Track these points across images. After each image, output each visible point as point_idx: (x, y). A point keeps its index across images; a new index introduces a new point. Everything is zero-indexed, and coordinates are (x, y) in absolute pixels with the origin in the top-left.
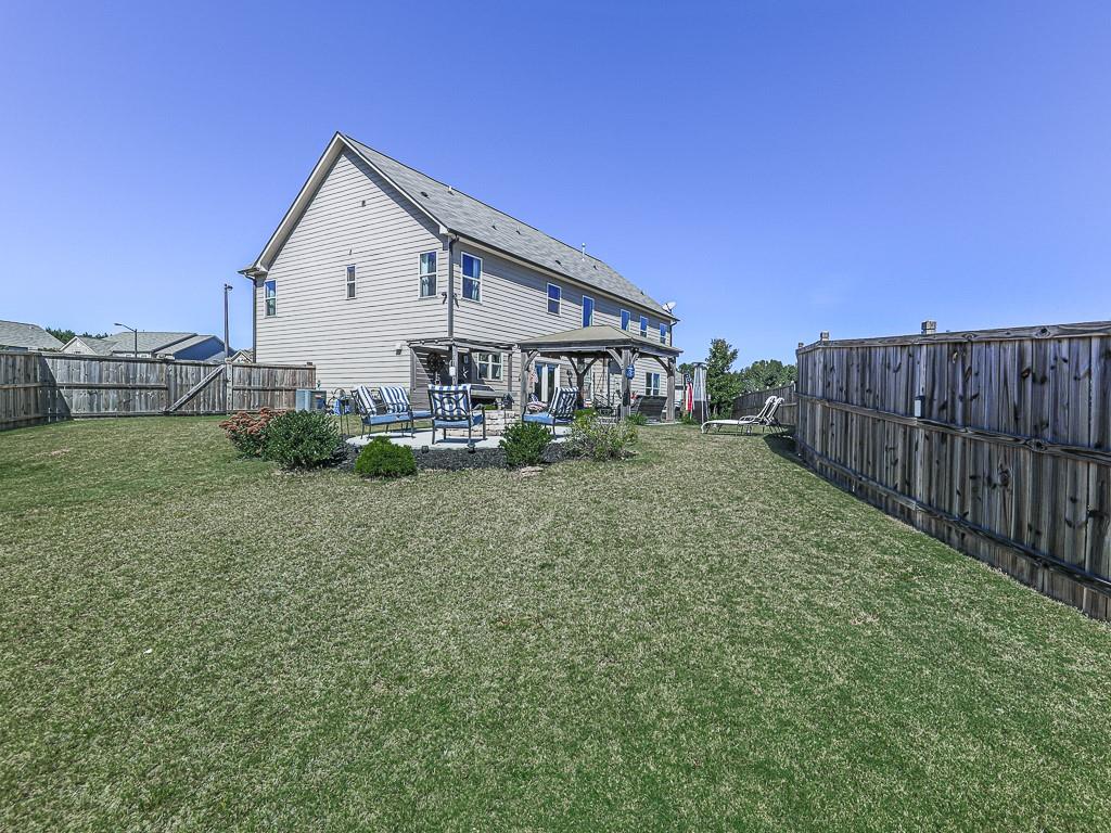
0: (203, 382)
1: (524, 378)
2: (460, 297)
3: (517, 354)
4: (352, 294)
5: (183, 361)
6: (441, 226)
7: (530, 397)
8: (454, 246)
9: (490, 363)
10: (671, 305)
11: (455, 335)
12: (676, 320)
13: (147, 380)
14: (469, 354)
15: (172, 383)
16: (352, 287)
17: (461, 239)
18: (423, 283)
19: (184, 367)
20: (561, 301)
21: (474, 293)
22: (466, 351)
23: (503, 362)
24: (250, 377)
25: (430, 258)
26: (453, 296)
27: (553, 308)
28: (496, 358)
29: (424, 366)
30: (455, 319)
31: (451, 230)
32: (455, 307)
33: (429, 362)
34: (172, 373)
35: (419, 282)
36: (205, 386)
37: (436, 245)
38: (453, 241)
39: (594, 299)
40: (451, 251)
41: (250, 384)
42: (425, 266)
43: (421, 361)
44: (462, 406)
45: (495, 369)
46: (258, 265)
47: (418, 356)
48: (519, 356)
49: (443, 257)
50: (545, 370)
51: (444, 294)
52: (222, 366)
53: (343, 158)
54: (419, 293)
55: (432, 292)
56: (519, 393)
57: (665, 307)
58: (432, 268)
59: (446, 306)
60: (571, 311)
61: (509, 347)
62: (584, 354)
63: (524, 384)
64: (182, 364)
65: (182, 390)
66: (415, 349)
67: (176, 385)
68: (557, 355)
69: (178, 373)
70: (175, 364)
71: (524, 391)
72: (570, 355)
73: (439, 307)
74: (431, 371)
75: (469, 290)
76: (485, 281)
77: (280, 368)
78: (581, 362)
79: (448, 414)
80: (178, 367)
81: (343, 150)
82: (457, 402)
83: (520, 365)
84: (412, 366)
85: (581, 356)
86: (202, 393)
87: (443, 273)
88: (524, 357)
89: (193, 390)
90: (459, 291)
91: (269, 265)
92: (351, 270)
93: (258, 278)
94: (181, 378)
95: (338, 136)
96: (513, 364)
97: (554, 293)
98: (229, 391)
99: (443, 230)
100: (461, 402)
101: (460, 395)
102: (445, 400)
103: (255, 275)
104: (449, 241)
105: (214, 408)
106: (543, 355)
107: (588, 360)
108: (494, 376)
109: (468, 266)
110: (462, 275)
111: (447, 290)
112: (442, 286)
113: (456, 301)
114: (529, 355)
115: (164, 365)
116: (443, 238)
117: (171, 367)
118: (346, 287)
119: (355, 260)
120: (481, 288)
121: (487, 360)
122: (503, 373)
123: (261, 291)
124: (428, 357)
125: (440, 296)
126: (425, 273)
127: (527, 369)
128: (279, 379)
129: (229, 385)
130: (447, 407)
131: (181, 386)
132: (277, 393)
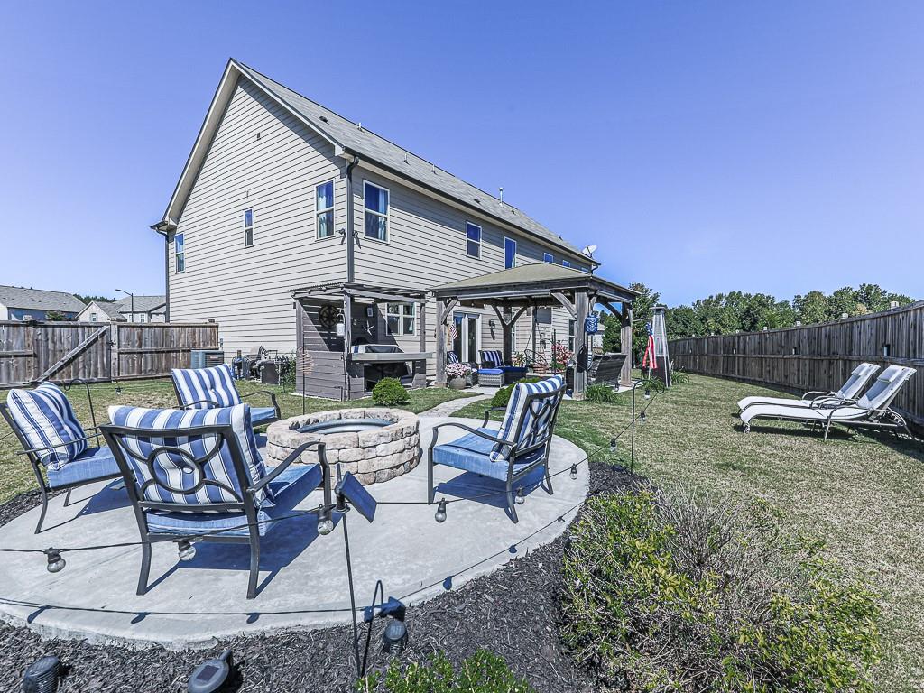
0: (81, 345)
1: (440, 331)
2: (362, 236)
3: (432, 303)
4: (250, 242)
5: (55, 323)
6: (337, 146)
7: (448, 357)
8: (353, 171)
9: (401, 315)
10: (592, 249)
11: (356, 282)
12: (597, 264)
13: (9, 346)
14: (374, 306)
15: (42, 348)
16: (249, 233)
17: (362, 163)
18: (320, 222)
19: (57, 330)
20: (481, 242)
21: (381, 231)
22: (370, 301)
23: (416, 314)
24: (140, 338)
25: (327, 190)
26: (353, 234)
27: (473, 250)
28: (408, 309)
29: (314, 322)
30: (356, 262)
31: (348, 150)
32: (356, 248)
33: (321, 317)
34: (41, 337)
35: (315, 221)
36: (83, 350)
37: (332, 172)
38: (352, 164)
39: (516, 240)
40: (350, 178)
41: (140, 346)
42: (323, 201)
43: (310, 316)
44: (221, 475)
45: (408, 322)
46: (167, 219)
47: (306, 309)
48: (435, 305)
49: (341, 187)
50: (465, 322)
51: (342, 232)
52: (106, 327)
53: (240, 89)
54: (315, 233)
55: (330, 231)
56: (434, 355)
57: (586, 251)
58: (330, 203)
59: (345, 246)
60: (492, 253)
61: (422, 295)
62: (509, 301)
63: (441, 342)
64: (54, 326)
65: (55, 355)
66: (302, 300)
67: (47, 350)
68: (479, 303)
69: (50, 336)
70: (46, 326)
71: (441, 350)
72: (495, 302)
73: (336, 249)
74: (324, 328)
75: (374, 228)
76: (394, 217)
77: (176, 327)
78: (508, 311)
79: (179, 498)
80: (50, 330)
81: (240, 80)
82: (202, 464)
83: (435, 316)
84: (299, 323)
85: (507, 303)
86: (80, 359)
87: (340, 206)
88: (440, 308)
89: (68, 356)
90: (360, 227)
91: (178, 219)
92: (249, 215)
93: (170, 233)
94: (54, 342)
95: (232, 63)
96: (427, 316)
97: (473, 233)
98: (115, 355)
99: (339, 151)
100: (216, 462)
101: (210, 442)
102: (163, 459)
103: (168, 231)
104: (347, 164)
105: (96, 374)
106: (464, 303)
107: (515, 310)
108: (407, 331)
109: (372, 197)
110: (364, 209)
111: (345, 226)
112: (340, 223)
113: (358, 239)
114: (446, 305)
115: (31, 328)
116: (338, 161)
117: (40, 330)
118: (244, 235)
119: (251, 202)
120: (388, 225)
121: (397, 312)
122: (416, 326)
123: (172, 246)
124: (319, 310)
125: (338, 235)
126: (323, 208)
127: (445, 323)
128: (175, 339)
129: (115, 347)
130: (174, 478)
131: (54, 351)
132: (174, 355)
